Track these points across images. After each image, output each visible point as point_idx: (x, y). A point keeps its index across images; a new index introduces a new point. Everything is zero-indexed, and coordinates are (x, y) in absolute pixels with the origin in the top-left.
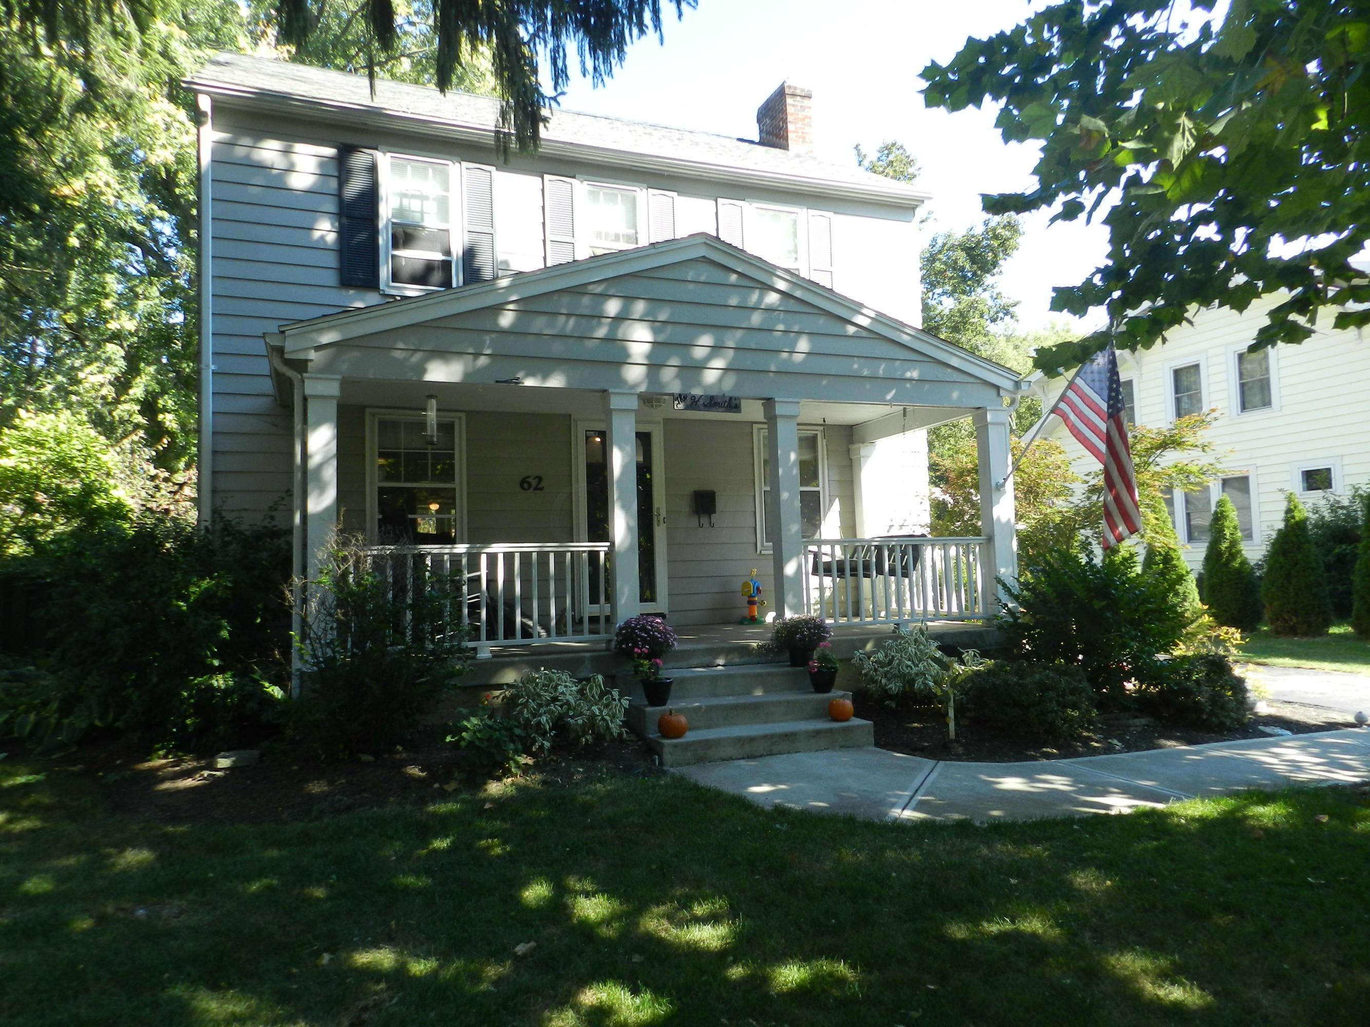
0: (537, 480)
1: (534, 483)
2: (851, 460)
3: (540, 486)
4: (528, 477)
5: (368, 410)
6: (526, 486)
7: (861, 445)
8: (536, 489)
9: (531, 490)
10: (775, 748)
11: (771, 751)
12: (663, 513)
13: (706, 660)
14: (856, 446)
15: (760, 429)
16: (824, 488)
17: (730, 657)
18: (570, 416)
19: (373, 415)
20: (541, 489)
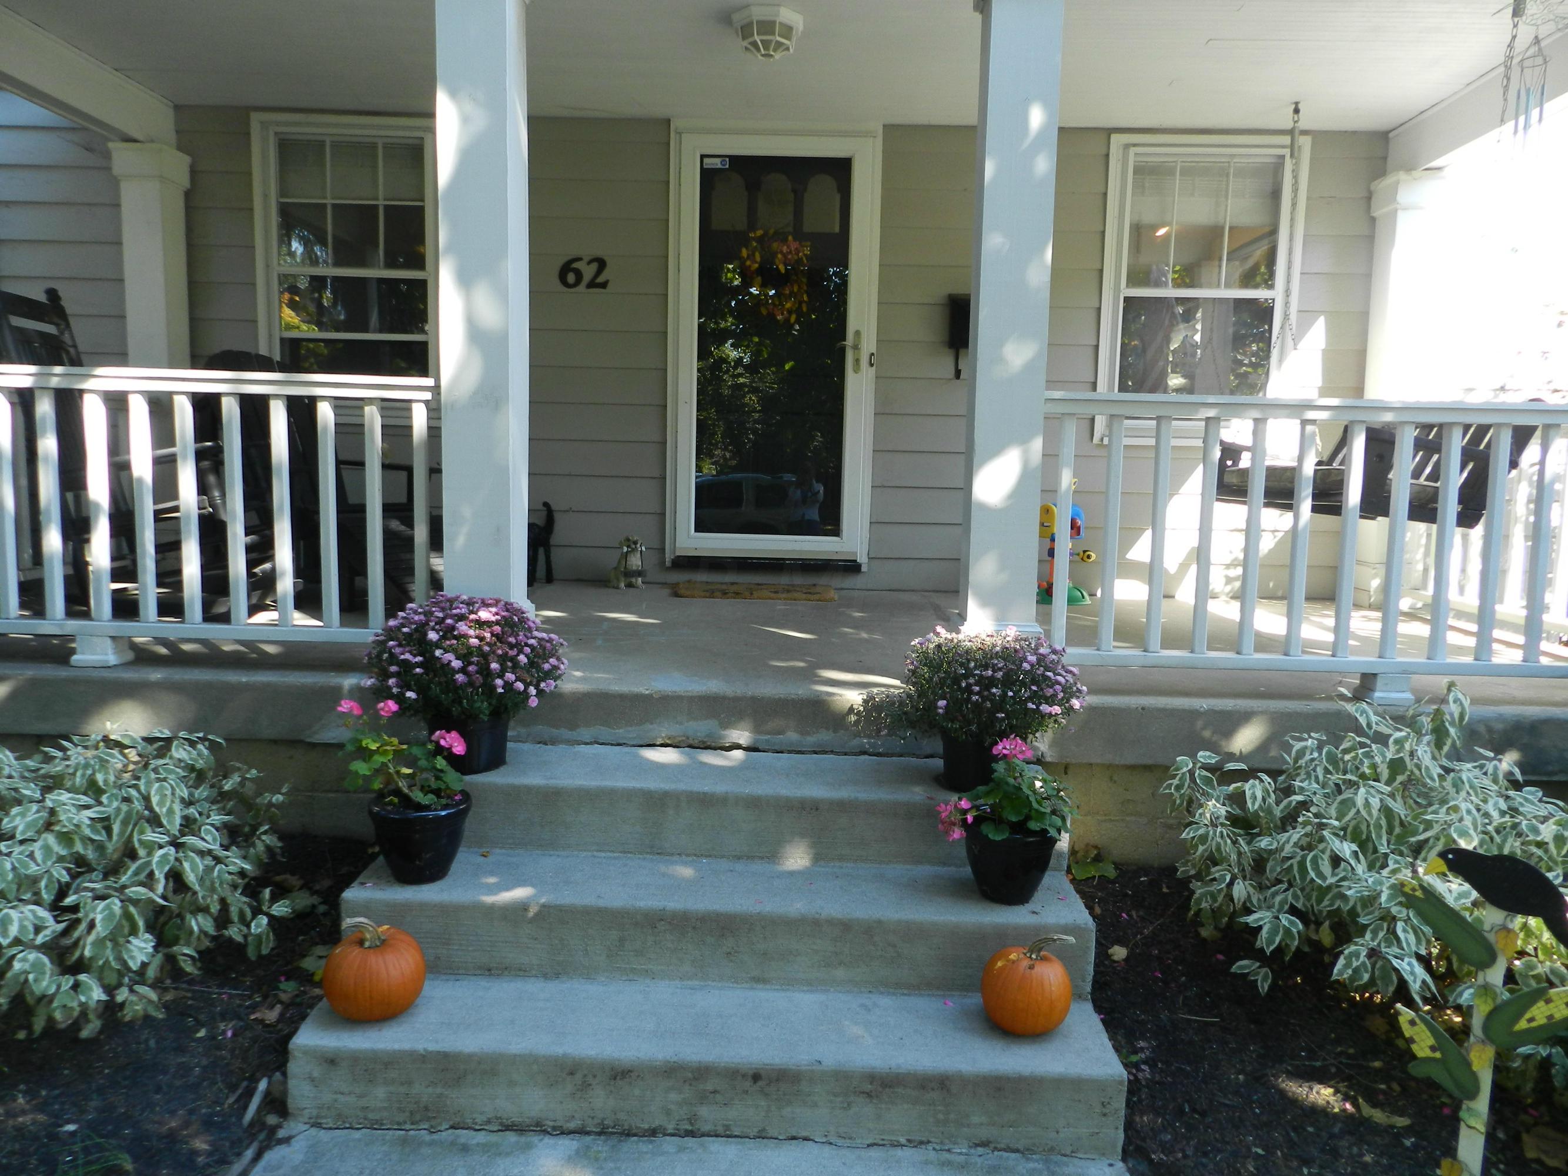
0: (594, 266)
1: (588, 272)
2: (1373, 220)
3: (600, 279)
4: (579, 259)
5: (256, 118)
6: (571, 278)
7: (1402, 176)
8: (592, 285)
9: (582, 288)
10: (709, 1115)
11: (692, 1119)
12: (869, 345)
13: (700, 728)
14: (1389, 180)
15: (1127, 146)
16: (1287, 293)
17: (771, 725)
18: (668, 121)
19: (264, 125)
20: (604, 285)
